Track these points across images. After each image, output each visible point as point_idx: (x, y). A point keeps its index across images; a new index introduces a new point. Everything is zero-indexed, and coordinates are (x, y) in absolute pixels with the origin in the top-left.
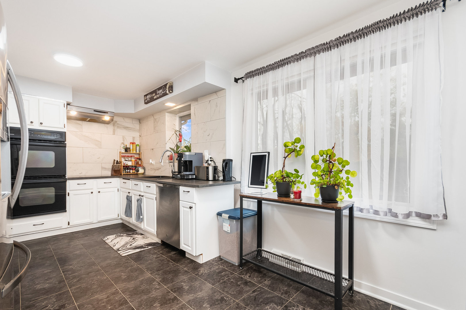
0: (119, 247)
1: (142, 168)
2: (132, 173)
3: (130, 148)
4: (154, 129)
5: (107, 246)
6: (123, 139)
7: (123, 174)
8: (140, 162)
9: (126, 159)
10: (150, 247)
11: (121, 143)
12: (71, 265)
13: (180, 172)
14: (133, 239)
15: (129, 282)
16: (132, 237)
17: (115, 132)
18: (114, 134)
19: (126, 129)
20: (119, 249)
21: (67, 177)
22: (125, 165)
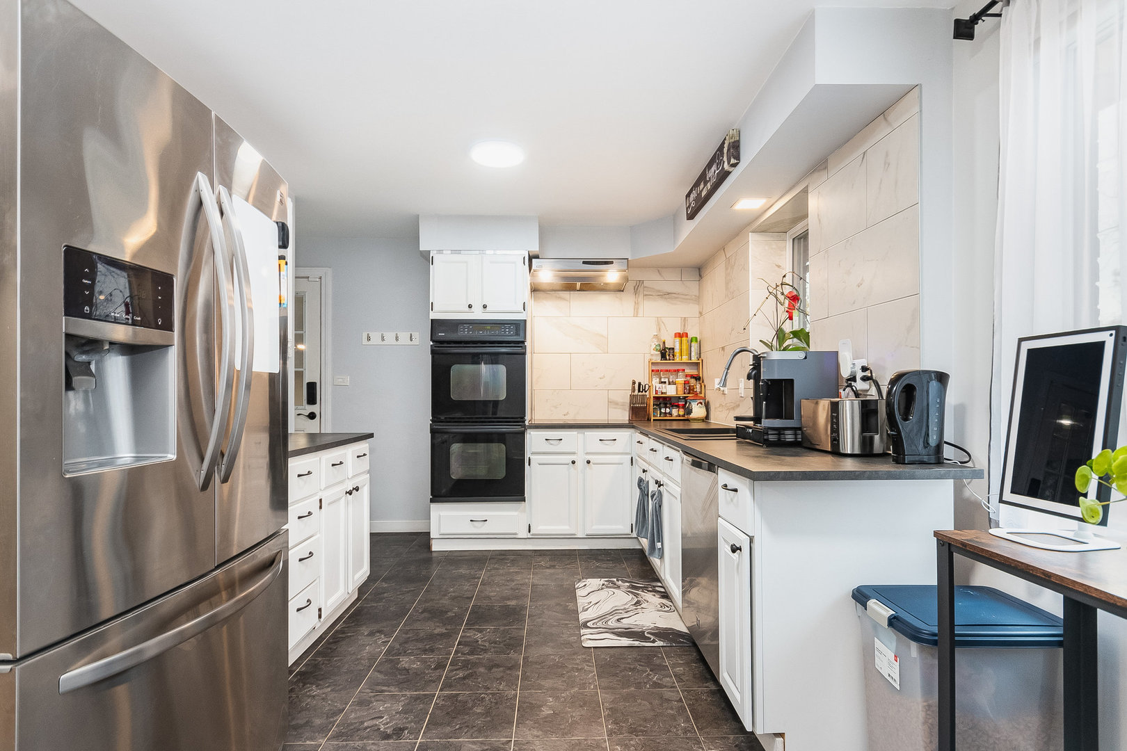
0: (590, 617)
1: (701, 403)
2: (677, 416)
3: (673, 349)
4: (727, 288)
5: (571, 606)
6: (659, 324)
7: (654, 420)
8: (698, 386)
9: (663, 380)
10: (659, 643)
11: (653, 338)
12: (480, 631)
13: (757, 419)
14: (638, 603)
15: (546, 732)
16: (636, 595)
17: (638, 309)
18: (636, 315)
19: (665, 298)
20: (588, 624)
21: (527, 423)
22: (659, 395)
